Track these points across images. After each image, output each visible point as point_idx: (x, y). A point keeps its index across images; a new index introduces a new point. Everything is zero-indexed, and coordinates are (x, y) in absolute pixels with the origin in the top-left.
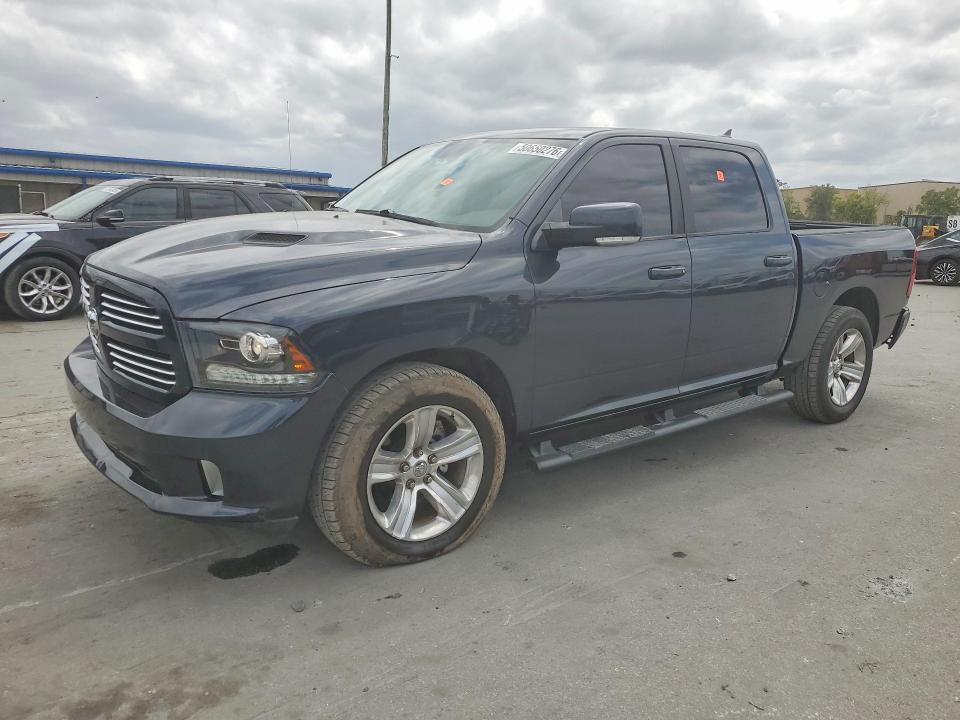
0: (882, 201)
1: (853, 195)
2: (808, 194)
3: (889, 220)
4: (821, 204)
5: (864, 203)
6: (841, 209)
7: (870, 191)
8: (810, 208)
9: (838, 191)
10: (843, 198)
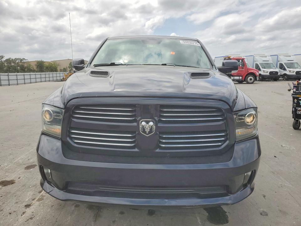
0: (58, 65)
1: (50, 63)
2: (36, 63)
3: (61, 71)
4: (41, 66)
5: (53, 66)
6: (47, 68)
7: (55, 62)
8: (37, 67)
9: (45, 62)
10: (47, 65)
